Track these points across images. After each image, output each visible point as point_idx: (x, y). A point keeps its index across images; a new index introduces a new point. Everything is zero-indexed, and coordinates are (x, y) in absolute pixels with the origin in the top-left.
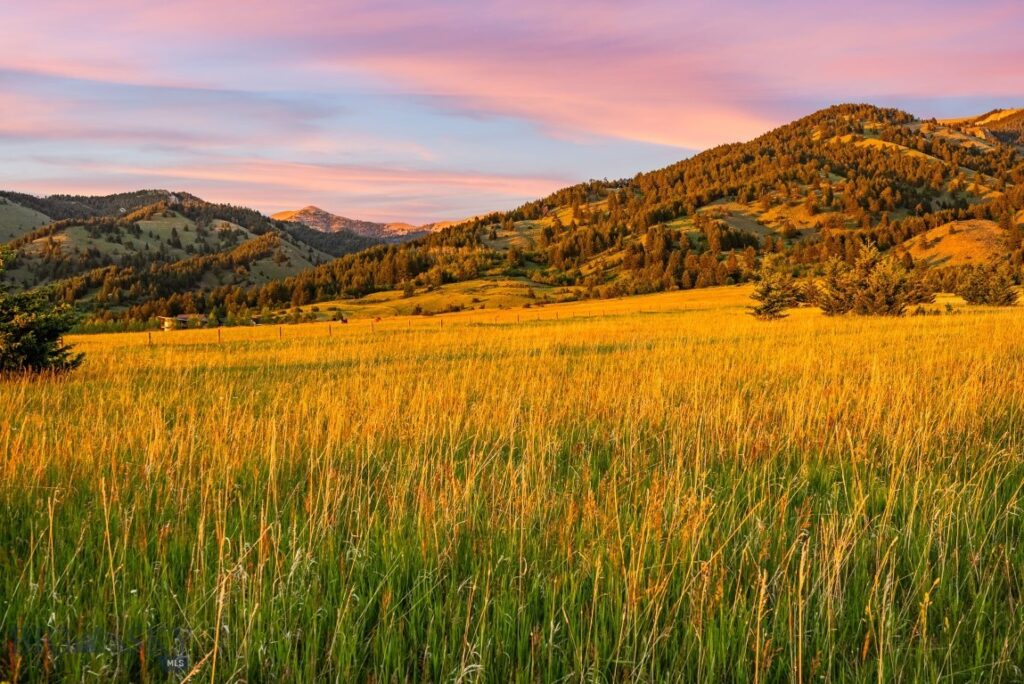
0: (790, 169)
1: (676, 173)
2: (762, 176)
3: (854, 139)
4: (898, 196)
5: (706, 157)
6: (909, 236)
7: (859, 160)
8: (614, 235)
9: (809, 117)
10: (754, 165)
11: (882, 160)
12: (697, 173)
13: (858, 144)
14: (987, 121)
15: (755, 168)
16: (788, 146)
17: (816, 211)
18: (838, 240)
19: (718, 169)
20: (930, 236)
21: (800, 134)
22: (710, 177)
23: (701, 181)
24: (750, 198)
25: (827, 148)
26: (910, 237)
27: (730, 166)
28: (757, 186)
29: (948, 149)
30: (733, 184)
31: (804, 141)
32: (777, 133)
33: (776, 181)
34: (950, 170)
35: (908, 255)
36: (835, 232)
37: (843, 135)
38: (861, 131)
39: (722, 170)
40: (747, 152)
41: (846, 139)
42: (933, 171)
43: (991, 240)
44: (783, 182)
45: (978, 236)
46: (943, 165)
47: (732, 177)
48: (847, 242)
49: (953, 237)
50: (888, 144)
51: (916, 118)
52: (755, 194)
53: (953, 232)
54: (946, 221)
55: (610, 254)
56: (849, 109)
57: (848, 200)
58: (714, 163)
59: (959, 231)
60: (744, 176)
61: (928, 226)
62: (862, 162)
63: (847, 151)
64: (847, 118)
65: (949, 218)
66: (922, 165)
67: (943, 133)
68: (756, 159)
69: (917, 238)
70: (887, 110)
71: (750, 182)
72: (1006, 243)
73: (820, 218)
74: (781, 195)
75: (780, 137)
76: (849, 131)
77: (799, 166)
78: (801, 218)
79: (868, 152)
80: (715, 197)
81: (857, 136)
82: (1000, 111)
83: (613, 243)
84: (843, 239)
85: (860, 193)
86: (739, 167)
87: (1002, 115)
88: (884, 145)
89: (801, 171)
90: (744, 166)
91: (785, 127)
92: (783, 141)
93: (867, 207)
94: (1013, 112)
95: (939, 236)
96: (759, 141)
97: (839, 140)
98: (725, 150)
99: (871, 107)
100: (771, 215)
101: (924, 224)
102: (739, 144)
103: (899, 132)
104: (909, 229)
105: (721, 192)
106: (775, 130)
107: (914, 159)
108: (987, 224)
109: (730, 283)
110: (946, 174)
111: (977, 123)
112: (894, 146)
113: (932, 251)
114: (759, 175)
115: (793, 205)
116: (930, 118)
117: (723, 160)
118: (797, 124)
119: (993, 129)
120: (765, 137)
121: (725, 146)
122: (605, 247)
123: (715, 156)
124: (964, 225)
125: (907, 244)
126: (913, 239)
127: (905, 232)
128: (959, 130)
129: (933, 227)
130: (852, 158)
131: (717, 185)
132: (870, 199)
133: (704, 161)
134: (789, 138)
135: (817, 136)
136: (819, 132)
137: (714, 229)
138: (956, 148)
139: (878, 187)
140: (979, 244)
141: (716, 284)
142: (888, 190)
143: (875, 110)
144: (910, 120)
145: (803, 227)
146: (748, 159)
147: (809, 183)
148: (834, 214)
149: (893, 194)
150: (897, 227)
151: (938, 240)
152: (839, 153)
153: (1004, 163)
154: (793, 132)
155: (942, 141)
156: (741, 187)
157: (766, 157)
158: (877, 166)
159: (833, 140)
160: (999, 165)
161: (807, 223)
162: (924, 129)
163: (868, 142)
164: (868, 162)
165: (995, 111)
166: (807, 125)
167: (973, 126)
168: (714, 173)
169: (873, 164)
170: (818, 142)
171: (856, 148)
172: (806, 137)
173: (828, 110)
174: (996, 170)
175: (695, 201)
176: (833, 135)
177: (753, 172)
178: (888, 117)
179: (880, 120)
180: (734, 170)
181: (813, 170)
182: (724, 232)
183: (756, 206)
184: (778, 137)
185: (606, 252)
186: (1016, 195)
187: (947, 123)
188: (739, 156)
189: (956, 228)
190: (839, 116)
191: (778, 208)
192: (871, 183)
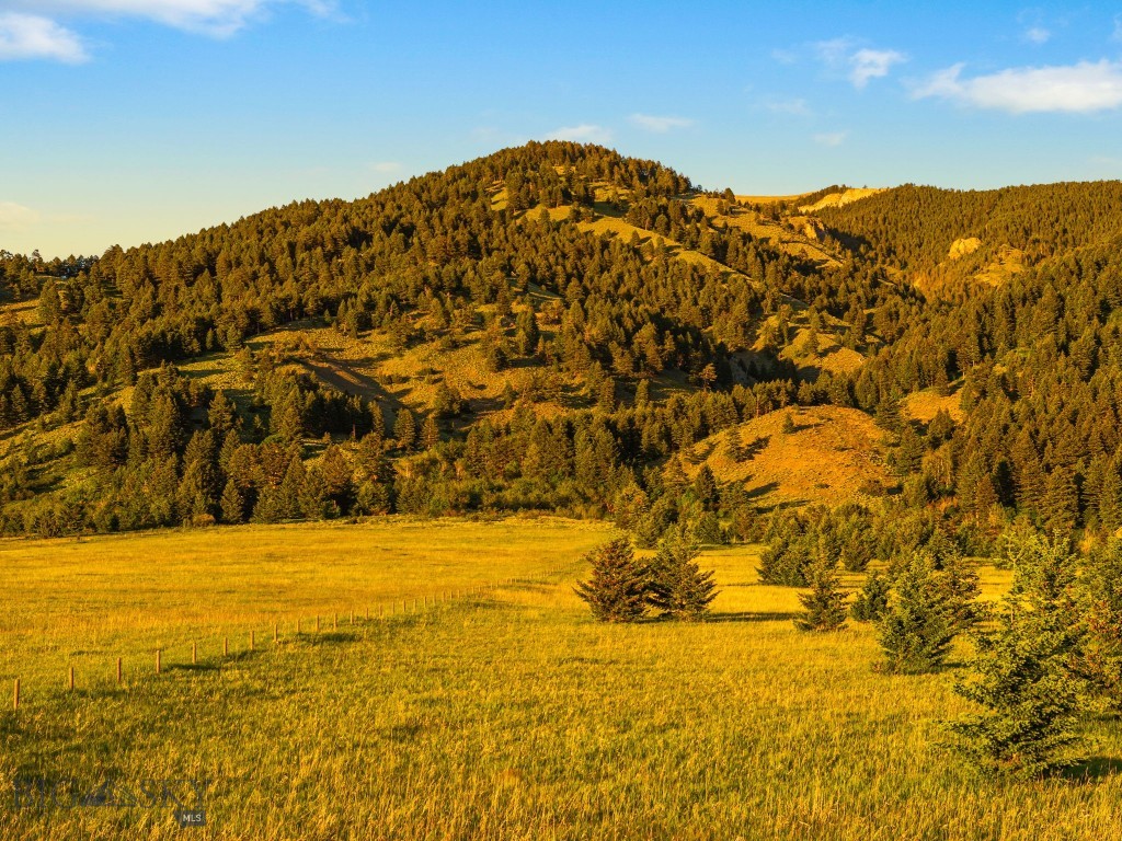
0: (449, 267)
1: (198, 255)
2: (388, 277)
3: (577, 217)
4: (669, 345)
5: (266, 224)
6: (702, 432)
7: (585, 260)
8: (55, 385)
9: (484, 161)
10: (371, 251)
11: (631, 265)
12: (245, 258)
13: (583, 227)
14: (820, 205)
15: (373, 258)
16: (441, 217)
17: (502, 363)
18: (559, 430)
19: (293, 255)
20: (747, 434)
21: (465, 196)
22: (272, 270)
23: (255, 276)
24: (364, 324)
25: (520, 229)
26: (707, 435)
27: (319, 249)
28: (380, 298)
29: (758, 254)
30: (328, 291)
31: (473, 210)
32: (419, 187)
33: (418, 291)
34: (763, 298)
35: (707, 473)
36: (548, 412)
37: (553, 206)
38: (588, 200)
39: (301, 255)
40: (356, 222)
41: (561, 213)
42: (732, 297)
43: (856, 449)
44: (436, 294)
45: (838, 442)
46: (750, 287)
47: (323, 274)
48: (581, 437)
49: (792, 439)
50: (643, 233)
51: (694, 184)
52: (374, 316)
53: (792, 429)
54: (777, 406)
55: (45, 427)
56: (564, 152)
57: (569, 345)
58: (283, 240)
59: (801, 428)
60: (349, 276)
61: (740, 414)
62: (591, 266)
63: (563, 238)
64: (560, 170)
65: (783, 398)
66: (709, 284)
67: (747, 223)
68: (376, 237)
69: (721, 437)
70: (639, 163)
71: (364, 287)
72: (892, 460)
73: (514, 378)
74: (429, 321)
75: (425, 196)
76: (567, 198)
77: (467, 262)
78: (471, 372)
79: (605, 245)
80: (288, 316)
81: (582, 210)
82: (843, 190)
83: (53, 404)
84: (570, 430)
85: (593, 332)
86: (338, 253)
87: (846, 199)
88: (635, 234)
89: (470, 274)
90: (349, 253)
91: (435, 176)
92: (431, 206)
93: (607, 360)
94: (867, 194)
95: (762, 436)
96: (379, 200)
97: (545, 215)
98: (308, 212)
99: (607, 152)
100: (407, 363)
101: (732, 408)
102: (337, 205)
103: (664, 209)
104: (703, 417)
105: (301, 305)
106: (413, 180)
107: (695, 269)
108: (853, 415)
109: (329, 516)
110: (755, 308)
111: (803, 209)
112: (655, 238)
113: (749, 466)
114: (382, 274)
115: (455, 346)
116: (721, 189)
117: (303, 234)
118: (458, 173)
119: (831, 224)
120: (392, 193)
121: (310, 203)
122: (33, 411)
123: (286, 225)
124: (812, 415)
125: (700, 447)
126: (711, 438)
127: (697, 423)
128: (776, 218)
129: (751, 417)
130: (572, 255)
131: (290, 288)
132: (613, 346)
133: (261, 232)
134: (444, 200)
135: (501, 201)
136: (504, 194)
137: (287, 386)
138: (774, 255)
139: (629, 323)
140: (841, 457)
141: (299, 516)
142: (648, 330)
143: (616, 161)
144: (683, 187)
145: (477, 395)
146: (358, 238)
147: (487, 302)
148: (541, 371)
149: (660, 340)
150: (680, 411)
151: (761, 443)
152: (546, 243)
153: (860, 292)
154: (451, 189)
155: (747, 238)
156: (347, 296)
157: (396, 237)
158: (621, 277)
159: (534, 214)
160: (854, 295)
161: (482, 387)
162: (710, 209)
163: (602, 226)
164: (604, 268)
165: (834, 189)
166: (478, 178)
167: (796, 214)
168: (282, 262)
169: (615, 271)
170: (502, 213)
171: (579, 236)
172: (478, 204)
173: (522, 151)
174: (847, 307)
175: (243, 321)
176: (532, 204)
177: (370, 267)
178: (643, 179)
179: (626, 182)
180: (328, 257)
181: (498, 273)
182: (310, 396)
183: (378, 342)
184: (419, 197)
185: (36, 422)
186: (903, 361)
187: (753, 202)
188: (337, 228)
189: (797, 420)
190: (545, 164)
191: (421, 350)
192: (615, 311)
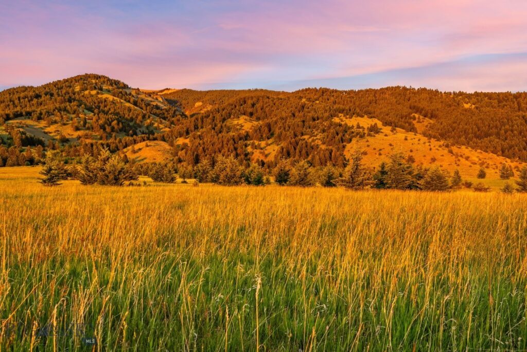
0: (63, 105)
2: (46, 107)
3: (98, 93)
4: (121, 125)
6: (126, 146)
7: (100, 104)
9: (73, 78)
10: (41, 100)
11: (112, 106)
12: (6, 100)
13: (100, 96)
14: (164, 93)
15: (42, 102)
16: (61, 92)
17: (77, 129)
18: (89, 145)
19: (19, 100)
20: (137, 147)
21: (68, 86)
22: (14, 104)
23: (9, 105)
24: (39, 118)
25: (83, 96)
27: (27, 99)
28: (44, 112)
29: (145, 104)
30: (28, 109)
31: (70, 90)
32: (55, 84)
33: (54, 110)
34: (146, 115)
35: (126, 156)
36: (88, 141)
37: (92, 90)
38: (101, 89)
39: (21, 100)
40: (37, 92)
41: (94, 92)
42: (138, 115)
43: (165, 151)
44: (59, 111)
45: (159, 149)
46: (142, 112)
47: (28, 105)
48: (94, 147)
49: (148, 148)
50: (115, 98)
51: (129, 86)
52: (42, 116)
53: (147, 146)
54: (144, 140)
56: (95, 77)
57: (95, 125)
58: (16, 96)
59: (150, 146)
60: (35, 106)
61: (135, 142)
62: (102, 105)
63: (94, 99)
64: (94, 81)
65: (146, 139)
66: (132, 111)
67: (143, 96)
68: (43, 97)
69: (130, 148)
70: (115, 80)
71: (39, 109)
72: (172, 153)
73: (80, 133)
74: (58, 119)
75: (57, 86)
76: (95, 88)
77: (68, 103)
78: (68, 132)
79: (105, 101)
80: (17, 115)
81: (99, 91)
82: (169, 89)
84: (92, 145)
85: (101, 122)
86: (32, 100)
87: (170, 91)
88: (113, 98)
89: (68, 107)
90: (35, 101)
91: (59, 81)
92: (58, 89)
93: (105, 130)
94: (175, 91)
95: (141, 147)
96: (44, 87)
97: (90, 93)
98: (23, 89)
99: (106, 77)
100: (52, 128)
101: (133, 141)
102: (32, 87)
103: (121, 92)
104: (126, 143)
105: (22, 113)
106: (53, 82)
107: (129, 107)
108: (163, 143)
109: (28, 165)
110: (144, 117)
111: (159, 94)
112: (118, 99)
113: (137, 155)
114: (44, 106)
115: (65, 124)
116: (136, 88)
117: (22, 95)
118: (66, 81)
119: (166, 98)
120: (48, 85)
121: (23, 87)
123: (17, 92)
124: (152, 143)
125: (125, 150)
126: (128, 148)
127: (124, 144)
128: (150, 96)
129: (138, 143)
130: (97, 103)
131: (18, 109)
132: (106, 125)
133: (10, 94)
134: (62, 88)
135: (77, 89)
136: (79, 87)
137: (17, 134)
138: (149, 105)
139: (110, 120)
140: (160, 153)
141: (19, 165)
142: (115, 122)
143: (109, 80)
144: (126, 87)
145: (70, 137)
146: (38, 96)
147: (73, 114)
148: (87, 131)
149: (118, 124)
150: (120, 141)
151: (140, 149)
152: (90, 100)
153: (171, 114)
154: (64, 85)
155: (142, 100)
156: (34, 111)
157: (48, 96)
158: (110, 109)
159: (87, 92)
160: (169, 115)
161: (72, 135)
162: (133, 93)
163: (105, 96)
164: (105, 106)
165: (167, 89)
166: (71, 82)
167: (157, 95)
168: (17, 102)
169: (108, 107)
170: (78, 92)
171: (99, 98)
172: (71, 89)
173: (83, 76)
174: (167, 118)
175: (5, 117)
176: (86, 89)
177: (41, 104)
178: (115, 84)
179: (111, 85)
180: (29, 101)
181: (76, 107)
182: (24, 136)
183: (43, 124)
184: (55, 86)
186: (176, 131)
187: (144, 92)
188: (31, 93)
189: (149, 144)
190: (89, 79)
191: (56, 126)
192: (107, 117)
